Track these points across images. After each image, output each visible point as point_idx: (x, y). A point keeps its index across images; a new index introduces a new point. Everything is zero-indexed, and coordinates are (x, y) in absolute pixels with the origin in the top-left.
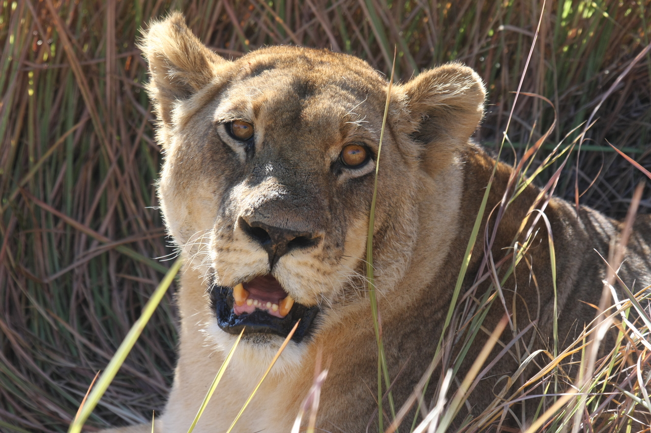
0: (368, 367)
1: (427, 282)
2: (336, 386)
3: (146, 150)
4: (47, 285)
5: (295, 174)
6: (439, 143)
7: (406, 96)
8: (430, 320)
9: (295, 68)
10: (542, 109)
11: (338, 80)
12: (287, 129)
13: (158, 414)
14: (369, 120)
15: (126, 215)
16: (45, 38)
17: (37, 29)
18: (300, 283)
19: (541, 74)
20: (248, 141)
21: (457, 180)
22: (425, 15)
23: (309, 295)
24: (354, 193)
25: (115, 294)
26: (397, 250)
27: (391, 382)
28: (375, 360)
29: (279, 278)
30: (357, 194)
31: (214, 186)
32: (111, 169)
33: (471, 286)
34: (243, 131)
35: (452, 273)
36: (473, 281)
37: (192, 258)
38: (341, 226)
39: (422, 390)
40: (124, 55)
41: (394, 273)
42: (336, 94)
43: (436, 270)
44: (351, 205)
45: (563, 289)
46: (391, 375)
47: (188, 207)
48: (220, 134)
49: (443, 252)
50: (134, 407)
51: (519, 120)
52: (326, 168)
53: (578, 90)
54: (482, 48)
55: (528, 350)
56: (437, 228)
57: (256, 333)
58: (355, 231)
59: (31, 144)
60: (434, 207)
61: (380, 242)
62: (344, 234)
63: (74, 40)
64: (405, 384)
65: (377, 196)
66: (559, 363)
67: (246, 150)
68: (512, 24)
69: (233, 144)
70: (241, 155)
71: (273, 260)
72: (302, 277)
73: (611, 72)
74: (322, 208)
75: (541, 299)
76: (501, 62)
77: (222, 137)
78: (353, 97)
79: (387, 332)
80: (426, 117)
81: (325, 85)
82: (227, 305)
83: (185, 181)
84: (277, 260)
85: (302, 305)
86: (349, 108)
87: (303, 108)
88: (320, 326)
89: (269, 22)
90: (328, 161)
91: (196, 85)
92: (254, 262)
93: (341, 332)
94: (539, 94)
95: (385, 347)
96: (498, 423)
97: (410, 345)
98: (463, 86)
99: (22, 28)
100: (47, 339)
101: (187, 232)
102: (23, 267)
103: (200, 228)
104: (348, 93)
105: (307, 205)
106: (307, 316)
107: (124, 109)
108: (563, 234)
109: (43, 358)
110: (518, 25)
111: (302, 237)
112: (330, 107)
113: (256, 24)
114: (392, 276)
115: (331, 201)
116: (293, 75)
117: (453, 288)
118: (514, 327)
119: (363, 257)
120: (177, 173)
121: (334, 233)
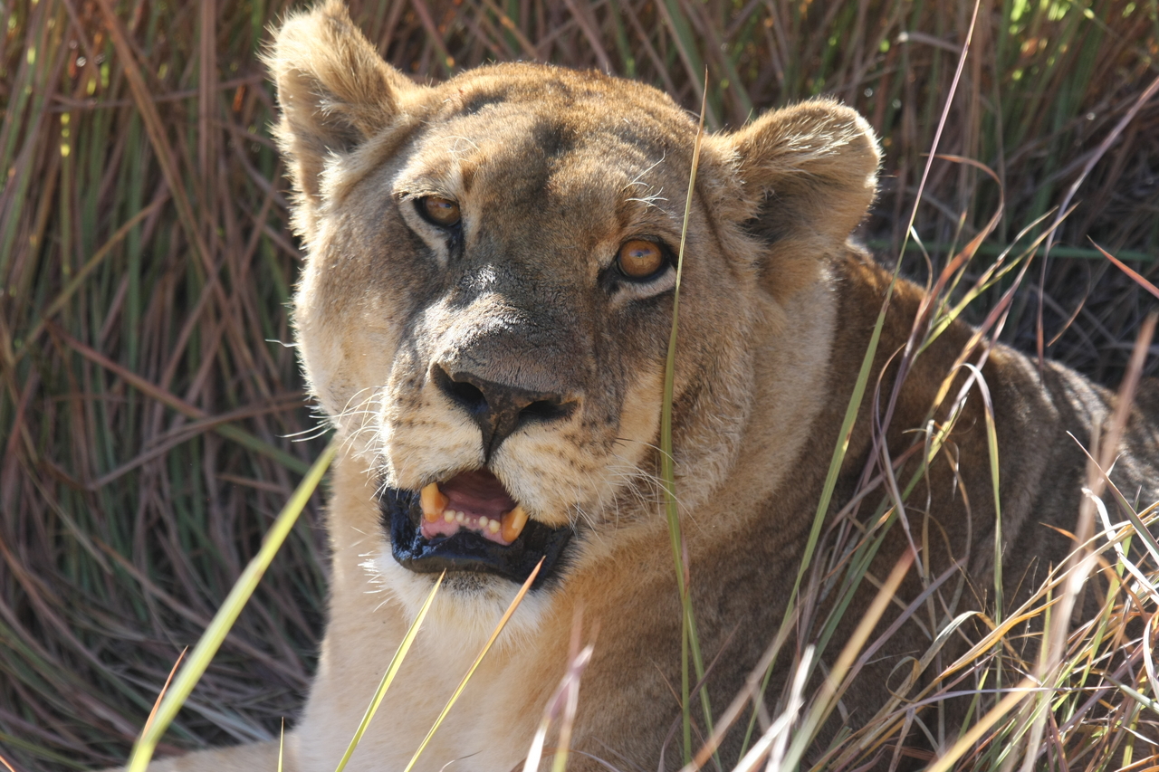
0: (664, 640)
1: (769, 489)
2: (608, 675)
3: (271, 253)
4: (94, 494)
5: (534, 289)
6: (794, 242)
7: (736, 154)
8: (775, 559)
9: (540, 102)
10: (975, 181)
11: (617, 125)
12: (522, 208)
13: (290, 724)
14: (669, 197)
15: (234, 370)
16: (90, 53)
17: (75, 37)
18: (539, 484)
19: (973, 120)
20: (453, 228)
21: (826, 310)
22: (767, 14)
23: (555, 506)
24: (639, 326)
25: (215, 511)
26: (715, 430)
27: (705, 669)
28: (677, 628)
29: (501, 476)
30: (644, 328)
31: (391, 307)
32: (208, 289)
33: (849, 498)
34: (444, 213)
35: (814, 475)
36: (853, 490)
37: (352, 438)
38: (615, 384)
39: (761, 682)
40: (231, 84)
41: (709, 472)
42: (611, 148)
43: (786, 468)
44: (633, 346)
45: (1013, 511)
46: (705, 655)
47: (344, 345)
48: (404, 214)
49: (799, 436)
50: (248, 711)
51: (934, 202)
52: (590, 280)
53: (1039, 149)
54: (869, 72)
55: (949, 612)
56: (786, 393)
57: (460, 571)
58: (640, 393)
59: (65, 241)
60: (783, 358)
61: (687, 415)
62: (619, 397)
63: (143, 56)
64: (730, 672)
65: (680, 332)
66: (1005, 636)
67: (449, 245)
68: (922, 29)
69: (426, 231)
70: (441, 253)
71: (491, 444)
72: (544, 474)
73: (1098, 117)
74: (581, 352)
75: (973, 528)
76: (902, 97)
77: (407, 220)
78: (641, 155)
79: (699, 578)
80: (770, 192)
81: (592, 133)
82: (410, 521)
83: (341, 298)
84: (499, 444)
85: (542, 525)
86: (631, 175)
87: (552, 172)
88: (575, 560)
89: (490, 25)
90: (594, 267)
91: (366, 127)
92: (456, 446)
93: (614, 576)
94: (971, 157)
95: (694, 604)
96: (895, 742)
97: (739, 602)
98: (836, 139)
99: (49, 36)
100: (94, 590)
101: (342, 390)
102: (50, 463)
103: (365, 383)
104: (633, 147)
105: (554, 344)
106: (551, 543)
107: (230, 181)
108: (1013, 411)
109: (86, 624)
110: (932, 31)
111: (544, 402)
112: (600, 172)
113: (466, 30)
114: (705, 476)
115: (598, 339)
116: (536, 113)
117: (817, 502)
118: (924, 571)
119: (656, 440)
120: (327, 285)
121: (603, 398)
